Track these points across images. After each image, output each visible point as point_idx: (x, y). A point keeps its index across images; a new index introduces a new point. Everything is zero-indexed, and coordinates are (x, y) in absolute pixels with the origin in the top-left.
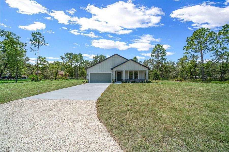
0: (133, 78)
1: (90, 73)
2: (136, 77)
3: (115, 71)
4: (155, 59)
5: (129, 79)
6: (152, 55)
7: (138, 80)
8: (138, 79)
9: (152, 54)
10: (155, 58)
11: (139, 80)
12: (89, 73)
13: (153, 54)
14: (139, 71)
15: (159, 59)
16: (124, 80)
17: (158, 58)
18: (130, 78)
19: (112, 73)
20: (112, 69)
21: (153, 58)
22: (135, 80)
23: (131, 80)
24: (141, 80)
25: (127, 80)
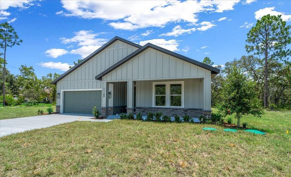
0: (168, 105)
2: (176, 101)
4: (256, 56)
5: (154, 106)
6: (247, 47)
7: (181, 109)
8: (183, 106)
10: (258, 53)
11: (185, 110)
13: (251, 44)
14: (187, 81)
18: (156, 105)
21: (251, 53)
22: (173, 109)
23: (158, 110)
24: (192, 110)
25: (149, 108)
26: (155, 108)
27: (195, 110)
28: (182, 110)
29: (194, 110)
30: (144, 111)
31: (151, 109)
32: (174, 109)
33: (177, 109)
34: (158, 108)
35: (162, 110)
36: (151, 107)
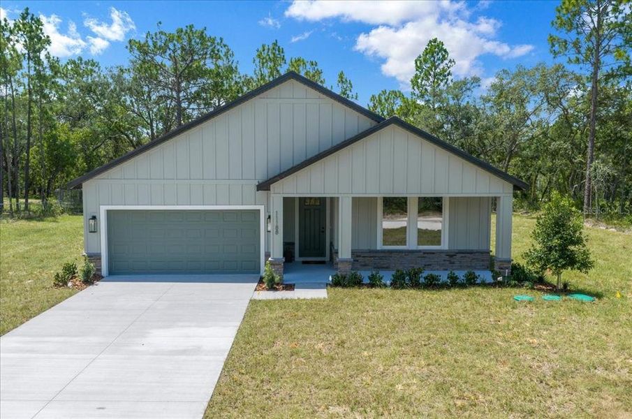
0: (411, 243)
1: (109, 212)
3: (288, 202)
5: (380, 246)
7: (441, 252)
8: (444, 246)
9: (556, 34)
11: (451, 255)
12: (103, 209)
15: (604, 71)
16: (343, 261)
17: (597, 65)
18: (384, 244)
19: (262, 208)
20: (264, 186)
22: (424, 253)
23: (391, 257)
24: (463, 253)
25: (370, 251)
26: (383, 251)
27: (471, 252)
28: (443, 255)
29: (468, 253)
30: (357, 259)
31: (375, 255)
32: (428, 253)
33: (433, 253)
34: (391, 252)
35: (400, 255)
36: (373, 248)
